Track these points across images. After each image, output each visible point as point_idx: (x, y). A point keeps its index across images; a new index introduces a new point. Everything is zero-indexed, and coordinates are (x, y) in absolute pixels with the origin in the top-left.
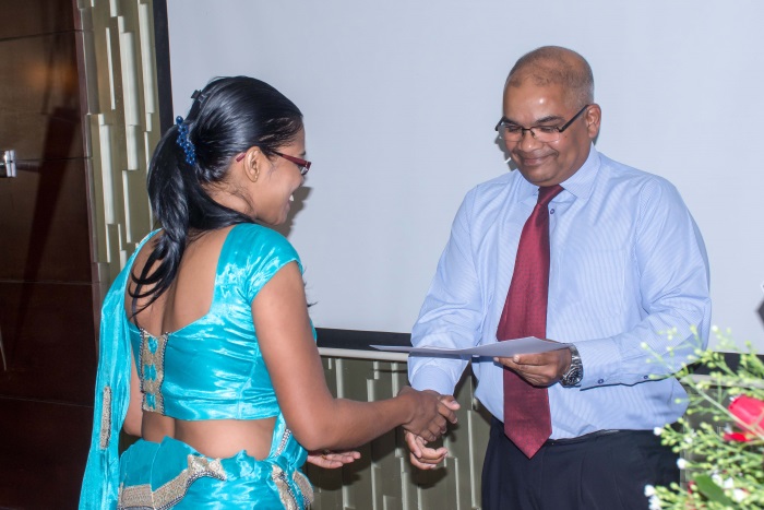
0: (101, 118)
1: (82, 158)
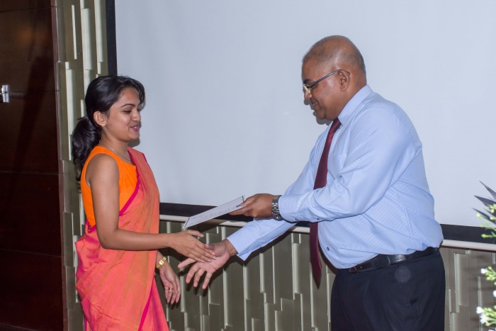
0: (67, 64)
1: (54, 91)
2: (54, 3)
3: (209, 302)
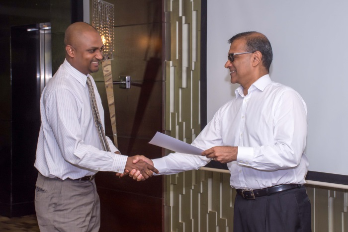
0: (171, 63)
1: (161, 81)
2: (164, 19)
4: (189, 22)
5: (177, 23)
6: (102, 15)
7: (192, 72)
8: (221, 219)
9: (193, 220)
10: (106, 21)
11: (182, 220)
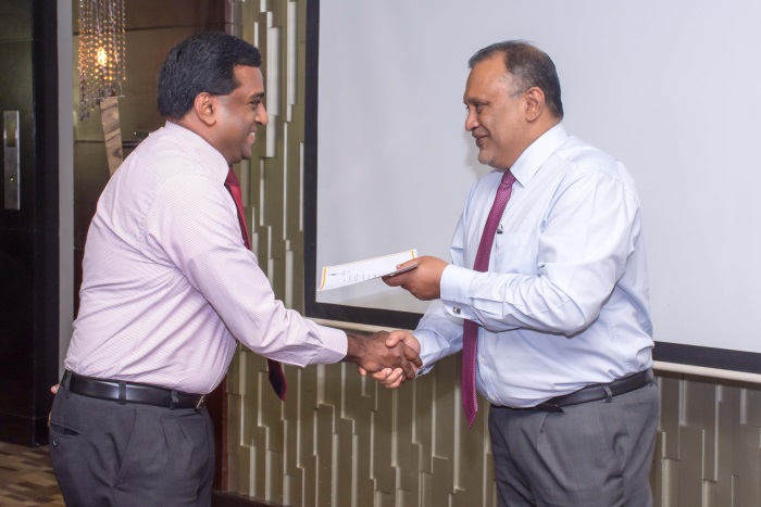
2: (230, 17)
3: (433, 455)
4: (280, 25)
5: (256, 25)
6: (99, 6)
7: (286, 125)
8: (343, 420)
9: (285, 422)
10: (108, 18)
11: (263, 422)
